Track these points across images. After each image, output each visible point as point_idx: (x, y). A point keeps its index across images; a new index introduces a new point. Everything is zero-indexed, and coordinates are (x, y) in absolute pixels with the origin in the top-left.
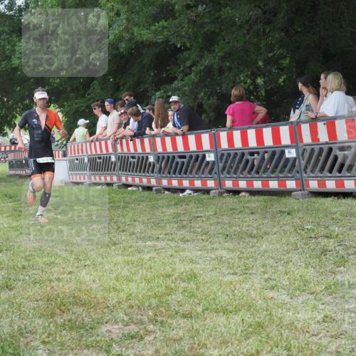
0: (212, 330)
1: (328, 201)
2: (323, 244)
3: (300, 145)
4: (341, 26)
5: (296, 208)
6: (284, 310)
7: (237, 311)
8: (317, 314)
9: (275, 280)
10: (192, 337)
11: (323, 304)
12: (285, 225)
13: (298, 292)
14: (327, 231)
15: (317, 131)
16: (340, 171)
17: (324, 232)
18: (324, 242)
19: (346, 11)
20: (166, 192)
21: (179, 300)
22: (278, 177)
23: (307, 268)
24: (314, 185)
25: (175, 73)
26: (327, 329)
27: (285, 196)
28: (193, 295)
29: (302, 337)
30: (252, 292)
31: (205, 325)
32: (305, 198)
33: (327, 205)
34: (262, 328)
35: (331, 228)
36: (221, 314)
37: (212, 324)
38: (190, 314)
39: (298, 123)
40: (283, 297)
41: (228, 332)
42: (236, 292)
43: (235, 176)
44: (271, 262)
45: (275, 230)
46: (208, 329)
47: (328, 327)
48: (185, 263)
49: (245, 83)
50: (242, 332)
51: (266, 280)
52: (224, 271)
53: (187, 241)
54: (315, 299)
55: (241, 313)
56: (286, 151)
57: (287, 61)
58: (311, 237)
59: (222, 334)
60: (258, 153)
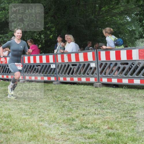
0: (15, 138)
1: (67, 86)
2: (63, 103)
3: (57, 63)
4: (76, 16)
5: (54, 88)
6: (46, 130)
7: (26, 130)
8: (59, 131)
9: (43, 118)
10: (7, 141)
11: (62, 127)
12: (49, 95)
13: (52, 123)
14: (66, 98)
15: (64, 58)
16: (72, 74)
17: (65, 98)
18: (64, 102)
19: (78, 10)
20: (1, 80)
21: (3, 126)
22: (48, 76)
23: (56, 113)
24: (62, 79)
25: (8, 31)
26: (62, 137)
27: (50, 83)
28: (9, 124)
29: (52, 141)
30: (33, 123)
31: (13, 136)
32: (58, 84)
33: (66, 87)
34: (36, 137)
35: (67, 97)
36: (20, 131)
37: (15, 136)
38: (7, 131)
39: (57, 54)
40: (46, 124)
41: (22, 139)
42: (27, 122)
43: (30, 75)
44: (42, 110)
45: (45, 97)
46: (14, 138)
47: (63, 137)
48: (7, 110)
49: (37, 37)
50: (28, 139)
51: (40, 118)
52: (23, 114)
53: (8, 101)
54: (59, 125)
55: (28, 131)
56: (51, 65)
57: (54, 29)
58: (59, 100)
59: (20, 140)
60: (40, 66)
